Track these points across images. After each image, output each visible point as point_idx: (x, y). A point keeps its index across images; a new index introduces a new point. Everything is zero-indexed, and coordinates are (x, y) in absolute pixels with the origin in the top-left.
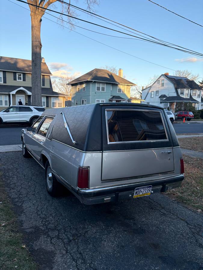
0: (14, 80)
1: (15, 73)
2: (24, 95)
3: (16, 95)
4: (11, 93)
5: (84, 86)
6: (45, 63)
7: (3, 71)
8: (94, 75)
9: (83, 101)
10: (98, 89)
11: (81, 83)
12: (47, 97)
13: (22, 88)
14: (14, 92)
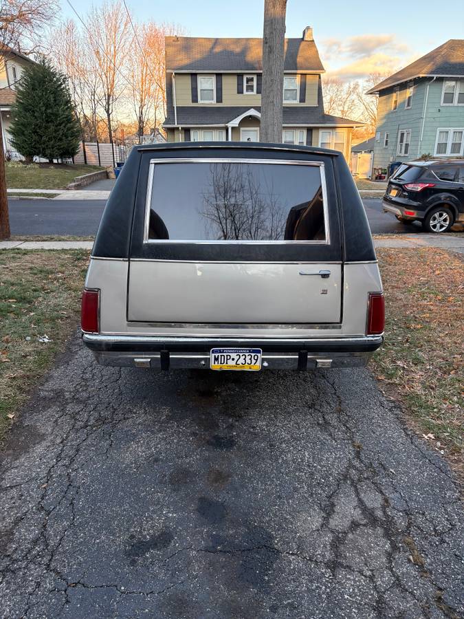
0: (238, 93)
1: (240, 76)
2: (258, 128)
3: (242, 129)
4: (230, 125)
5: (410, 92)
6: (313, 41)
7: (217, 74)
8: (439, 60)
9: (402, 134)
10: (449, 98)
11: (403, 86)
12: (310, 130)
13: (252, 112)
14: (235, 123)
